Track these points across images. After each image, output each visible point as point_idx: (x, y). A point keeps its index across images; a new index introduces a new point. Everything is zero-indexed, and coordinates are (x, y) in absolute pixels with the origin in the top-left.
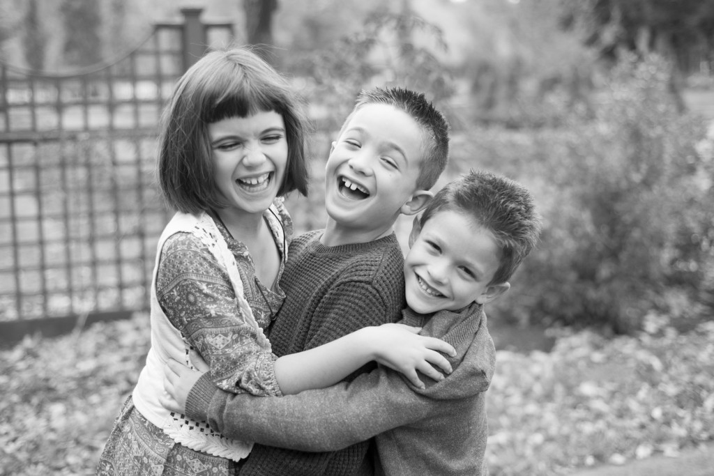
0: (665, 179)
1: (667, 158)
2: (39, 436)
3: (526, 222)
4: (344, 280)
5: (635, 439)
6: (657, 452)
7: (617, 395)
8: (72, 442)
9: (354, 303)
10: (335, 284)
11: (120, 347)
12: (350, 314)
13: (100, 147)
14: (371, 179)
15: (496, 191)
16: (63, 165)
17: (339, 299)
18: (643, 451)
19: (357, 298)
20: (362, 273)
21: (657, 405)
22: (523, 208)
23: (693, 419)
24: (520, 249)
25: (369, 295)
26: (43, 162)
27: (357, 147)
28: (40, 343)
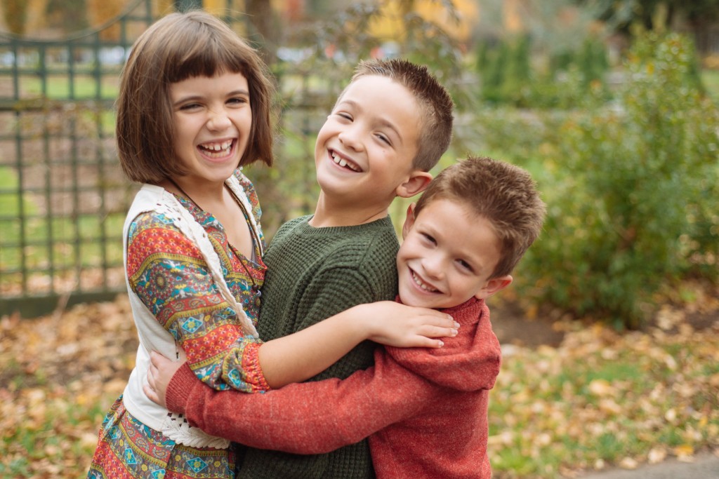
0: (684, 167)
1: (687, 144)
2: (17, 424)
3: (528, 211)
4: (328, 267)
5: (648, 442)
6: (670, 456)
7: (629, 395)
8: (52, 431)
9: (339, 290)
10: (319, 272)
11: (104, 331)
12: (335, 303)
13: (87, 119)
14: (362, 155)
15: (496, 177)
16: (46, 136)
17: (324, 288)
18: (655, 456)
19: (342, 285)
20: (347, 258)
21: (671, 406)
22: (524, 194)
23: (709, 422)
24: (522, 239)
25: (356, 281)
26: (25, 132)
27: (349, 121)
28: (18, 325)
